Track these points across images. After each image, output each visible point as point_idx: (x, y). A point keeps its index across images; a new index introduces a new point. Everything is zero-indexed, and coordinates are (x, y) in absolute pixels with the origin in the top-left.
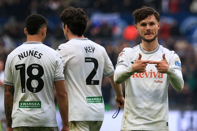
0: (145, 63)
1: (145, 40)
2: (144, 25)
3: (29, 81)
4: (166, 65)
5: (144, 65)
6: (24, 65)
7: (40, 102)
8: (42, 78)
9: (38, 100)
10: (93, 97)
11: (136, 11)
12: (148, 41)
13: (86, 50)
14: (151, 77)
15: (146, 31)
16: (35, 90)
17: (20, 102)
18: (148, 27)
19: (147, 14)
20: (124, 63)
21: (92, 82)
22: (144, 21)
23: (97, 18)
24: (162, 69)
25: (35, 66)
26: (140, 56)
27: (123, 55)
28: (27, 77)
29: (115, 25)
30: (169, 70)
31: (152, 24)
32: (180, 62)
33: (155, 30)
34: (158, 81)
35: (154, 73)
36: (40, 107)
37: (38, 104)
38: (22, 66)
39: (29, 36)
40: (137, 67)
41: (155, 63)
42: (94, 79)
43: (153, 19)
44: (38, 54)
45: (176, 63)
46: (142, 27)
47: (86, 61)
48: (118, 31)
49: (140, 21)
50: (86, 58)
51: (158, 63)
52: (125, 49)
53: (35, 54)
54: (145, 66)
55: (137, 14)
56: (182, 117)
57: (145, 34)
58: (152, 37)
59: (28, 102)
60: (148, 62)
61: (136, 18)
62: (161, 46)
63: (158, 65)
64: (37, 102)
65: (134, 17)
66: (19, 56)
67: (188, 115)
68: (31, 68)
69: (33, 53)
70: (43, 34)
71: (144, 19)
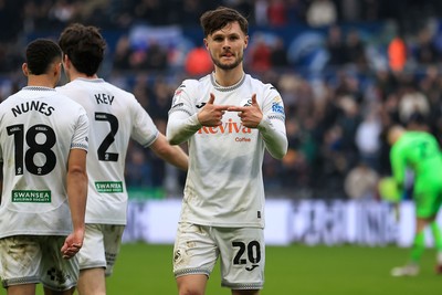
0: (222, 110)
1: (221, 66)
2: (220, 39)
3: (30, 154)
4: (257, 114)
5: (218, 113)
6: (21, 126)
7: (49, 192)
8: (53, 149)
9: (46, 187)
10: (110, 183)
11: (207, 13)
12: (226, 68)
13: (98, 99)
14: (230, 131)
15: (222, 51)
16: (39, 170)
17: (13, 192)
18: (226, 43)
19: (225, 20)
20: (184, 107)
21: (107, 156)
22: (219, 32)
23: (141, 35)
24: (249, 120)
25: (40, 129)
26: (213, 98)
27: (182, 93)
28: (26, 147)
29: (172, 47)
30: (262, 123)
31: (233, 38)
32: (282, 105)
33: (239, 48)
34: (244, 139)
35: (235, 124)
36: (50, 201)
37: (47, 195)
38: (18, 129)
39: (32, 77)
40: (207, 116)
41: (237, 110)
42: (110, 150)
43: (235, 28)
44: (46, 107)
45: (275, 106)
46: (216, 43)
47: (97, 119)
48: (178, 58)
49: (212, 32)
50: (96, 114)
51: (243, 111)
52: (186, 82)
53: (42, 107)
54: (220, 116)
55: (209, 19)
56: (296, 211)
57: (221, 56)
58: (233, 60)
59: (29, 192)
60: (226, 109)
61: (206, 26)
62: (248, 76)
63: (243, 113)
64: (44, 192)
65: (202, 25)
66: (13, 110)
67: (306, 206)
68: (33, 131)
69: (37, 106)
70: (56, 74)
71: (219, 28)
